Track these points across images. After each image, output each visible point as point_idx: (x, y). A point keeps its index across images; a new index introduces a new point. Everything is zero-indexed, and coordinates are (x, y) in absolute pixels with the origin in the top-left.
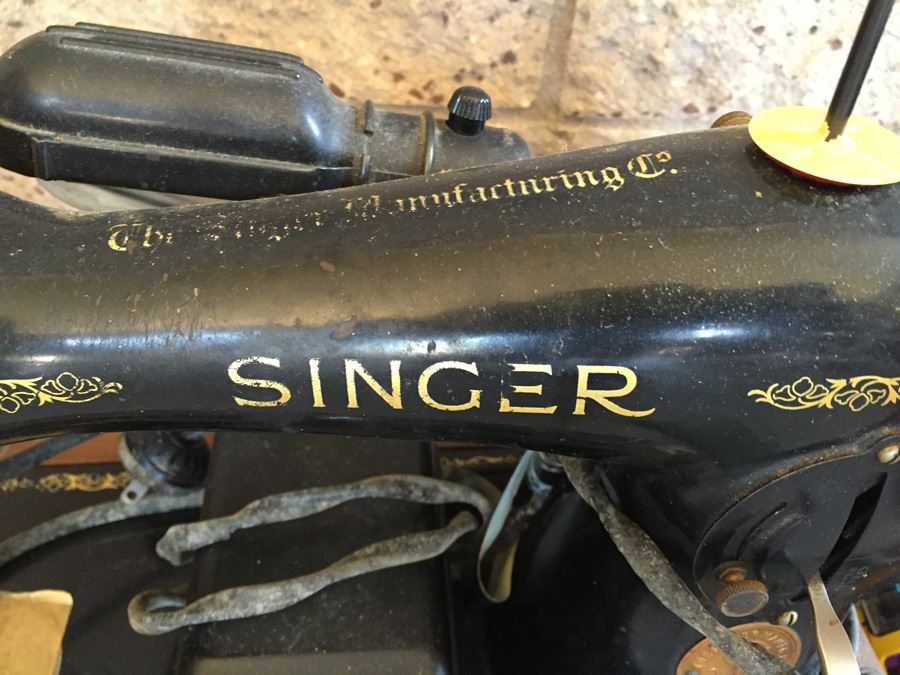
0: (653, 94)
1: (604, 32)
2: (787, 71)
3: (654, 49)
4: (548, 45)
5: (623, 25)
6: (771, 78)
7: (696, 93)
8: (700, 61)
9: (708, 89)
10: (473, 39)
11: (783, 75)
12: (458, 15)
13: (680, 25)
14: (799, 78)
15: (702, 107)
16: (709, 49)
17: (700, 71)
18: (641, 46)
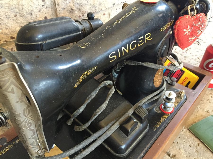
0: (73, 16)
1: (62, 7)
2: (92, 4)
3: (72, 7)
4: (52, 13)
5: (65, 4)
6: (90, 6)
7: (80, 13)
8: (79, 7)
9: (81, 12)
10: (38, 16)
11: (92, 5)
12: (34, 12)
13: (75, 1)
14: (94, 5)
15: (81, 16)
16: (80, 4)
17: (79, 9)
18: (69, 7)
